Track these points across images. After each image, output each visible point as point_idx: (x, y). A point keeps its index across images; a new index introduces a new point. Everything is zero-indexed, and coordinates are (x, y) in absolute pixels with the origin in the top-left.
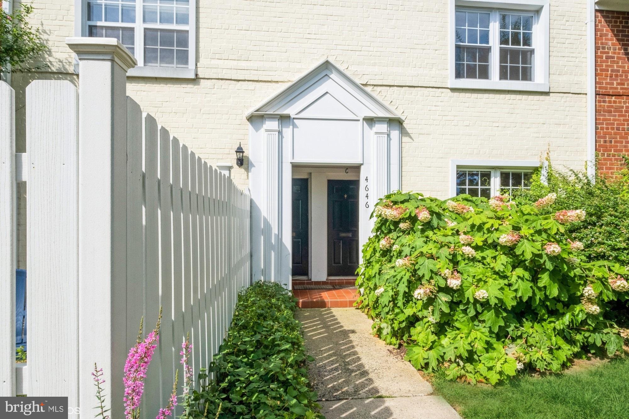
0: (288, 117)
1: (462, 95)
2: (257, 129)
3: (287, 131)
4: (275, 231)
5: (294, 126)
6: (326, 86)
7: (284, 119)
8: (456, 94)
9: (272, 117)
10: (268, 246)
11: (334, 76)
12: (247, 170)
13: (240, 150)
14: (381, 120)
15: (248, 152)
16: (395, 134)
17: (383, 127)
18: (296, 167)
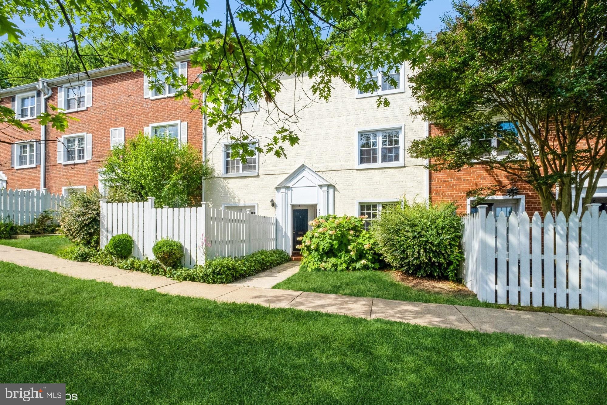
0: (289, 187)
1: (362, 171)
2: (278, 192)
3: (289, 193)
4: (284, 230)
5: (292, 190)
6: (304, 174)
7: (288, 188)
8: (359, 171)
9: (283, 188)
10: (282, 236)
11: (306, 169)
12: (275, 208)
13: (272, 201)
14: (325, 186)
15: (275, 201)
16: (331, 191)
17: (325, 189)
18: (293, 206)
